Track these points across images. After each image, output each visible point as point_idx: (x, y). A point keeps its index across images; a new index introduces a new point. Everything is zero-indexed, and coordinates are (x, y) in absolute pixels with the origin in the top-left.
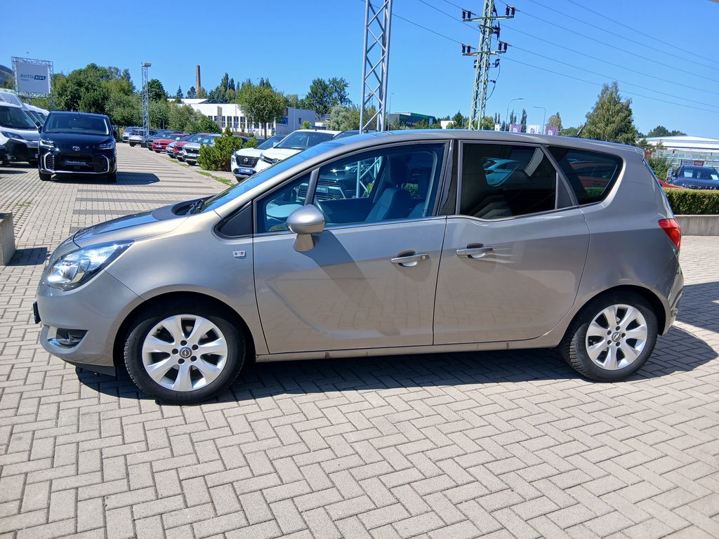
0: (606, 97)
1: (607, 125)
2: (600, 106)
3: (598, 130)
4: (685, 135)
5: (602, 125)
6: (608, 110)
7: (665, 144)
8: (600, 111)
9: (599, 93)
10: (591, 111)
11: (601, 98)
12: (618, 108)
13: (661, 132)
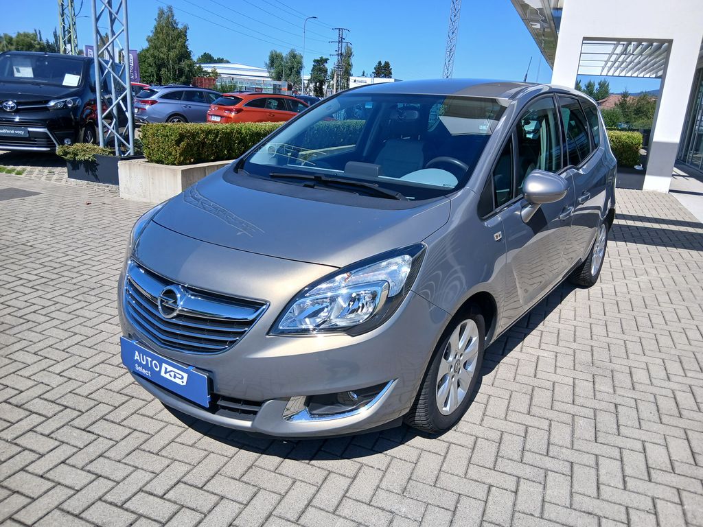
0: (163, 22)
1: (169, 50)
2: (158, 30)
3: (161, 55)
4: (228, 62)
5: (164, 50)
6: (168, 35)
7: (219, 71)
8: (161, 36)
9: (156, 16)
10: (151, 35)
11: (159, 22)
12: (176, 33)
13: (208, 58)
